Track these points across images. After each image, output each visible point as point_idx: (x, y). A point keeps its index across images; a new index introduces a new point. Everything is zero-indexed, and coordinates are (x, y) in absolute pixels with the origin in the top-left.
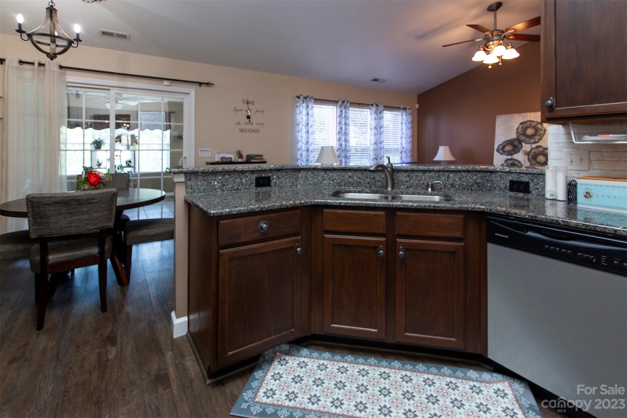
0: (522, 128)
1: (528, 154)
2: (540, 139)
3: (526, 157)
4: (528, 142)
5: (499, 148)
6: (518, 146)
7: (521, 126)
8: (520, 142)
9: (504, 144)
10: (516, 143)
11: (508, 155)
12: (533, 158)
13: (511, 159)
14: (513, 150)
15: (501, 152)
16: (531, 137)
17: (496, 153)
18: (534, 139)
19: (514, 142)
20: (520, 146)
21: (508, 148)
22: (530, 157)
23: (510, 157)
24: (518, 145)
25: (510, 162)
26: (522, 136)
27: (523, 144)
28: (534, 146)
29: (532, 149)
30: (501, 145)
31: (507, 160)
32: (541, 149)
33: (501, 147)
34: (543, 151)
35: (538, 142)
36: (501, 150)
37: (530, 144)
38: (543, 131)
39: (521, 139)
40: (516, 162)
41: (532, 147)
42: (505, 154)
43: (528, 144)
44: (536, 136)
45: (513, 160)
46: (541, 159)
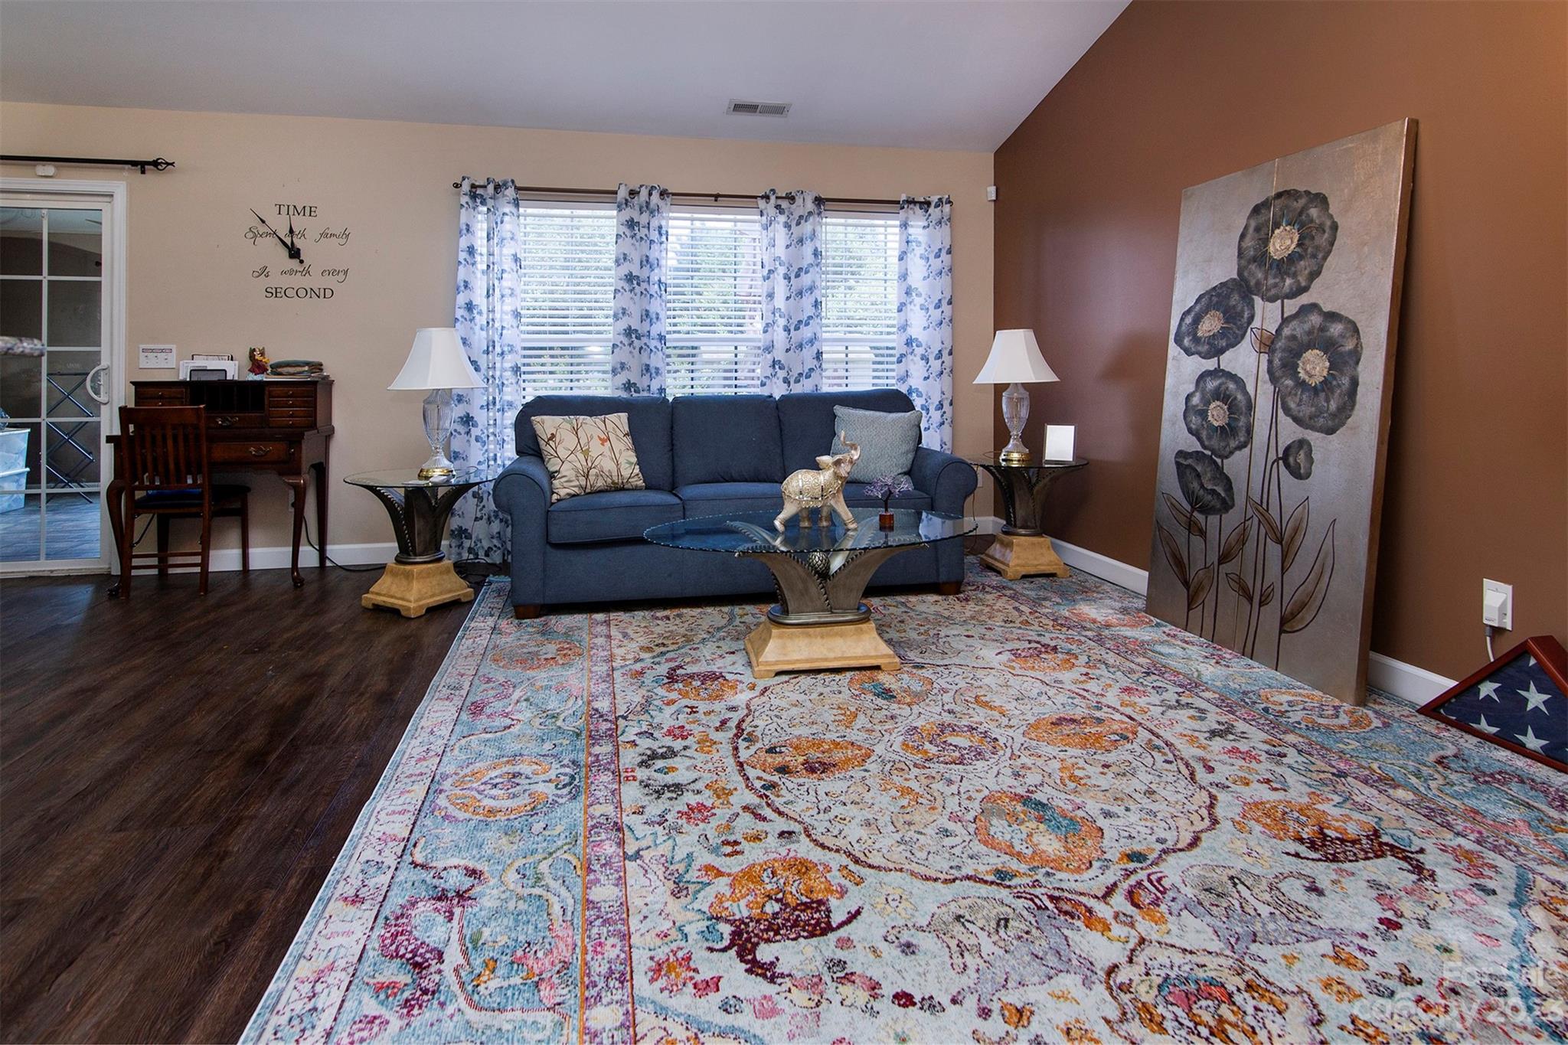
0: (1257, 229)
1: (1267, 345)
2: (1315, 275)
3: (1264, 358)
4: (1273, 292)
5: (1183, 327)
6: (1241, 315)
7: (1253, 223)
8: (1247, 294)
9: (1198, 308)
10: (1235, 299)
11: (1206, 356)
12: (1284, 366)
13: (1217, 373)
14: (1223, 333)
15: (1187, 342)
16: (1285, 266)
17: (1173, 350)
18: (1294, 275)
19: (1228, 296)
20: (1247, 314)
21: (1210, 325)
22: (1277, 362)
24: (1240, 306)
25: (1211, 385)
26: (1253, 268)
27: (1258, 301)
28: (1292, 306)
29: (1285, 321)
30: (1188, 312)
31: (1202, 379)
32: (1315, 319)
33: (1189, 320)
34: (1322, 329)
35: (1306, 289)
36: (1189, 334)
37: (1279, 301)
38: (1326, 235)
39: (1252, 283)
40: (1232, 386)
41: (1285, 315)
42: (1199, 354)
43: (1272, 300)
44: (1302, 263)
45: (1220, 377)
46: (1314, 365)
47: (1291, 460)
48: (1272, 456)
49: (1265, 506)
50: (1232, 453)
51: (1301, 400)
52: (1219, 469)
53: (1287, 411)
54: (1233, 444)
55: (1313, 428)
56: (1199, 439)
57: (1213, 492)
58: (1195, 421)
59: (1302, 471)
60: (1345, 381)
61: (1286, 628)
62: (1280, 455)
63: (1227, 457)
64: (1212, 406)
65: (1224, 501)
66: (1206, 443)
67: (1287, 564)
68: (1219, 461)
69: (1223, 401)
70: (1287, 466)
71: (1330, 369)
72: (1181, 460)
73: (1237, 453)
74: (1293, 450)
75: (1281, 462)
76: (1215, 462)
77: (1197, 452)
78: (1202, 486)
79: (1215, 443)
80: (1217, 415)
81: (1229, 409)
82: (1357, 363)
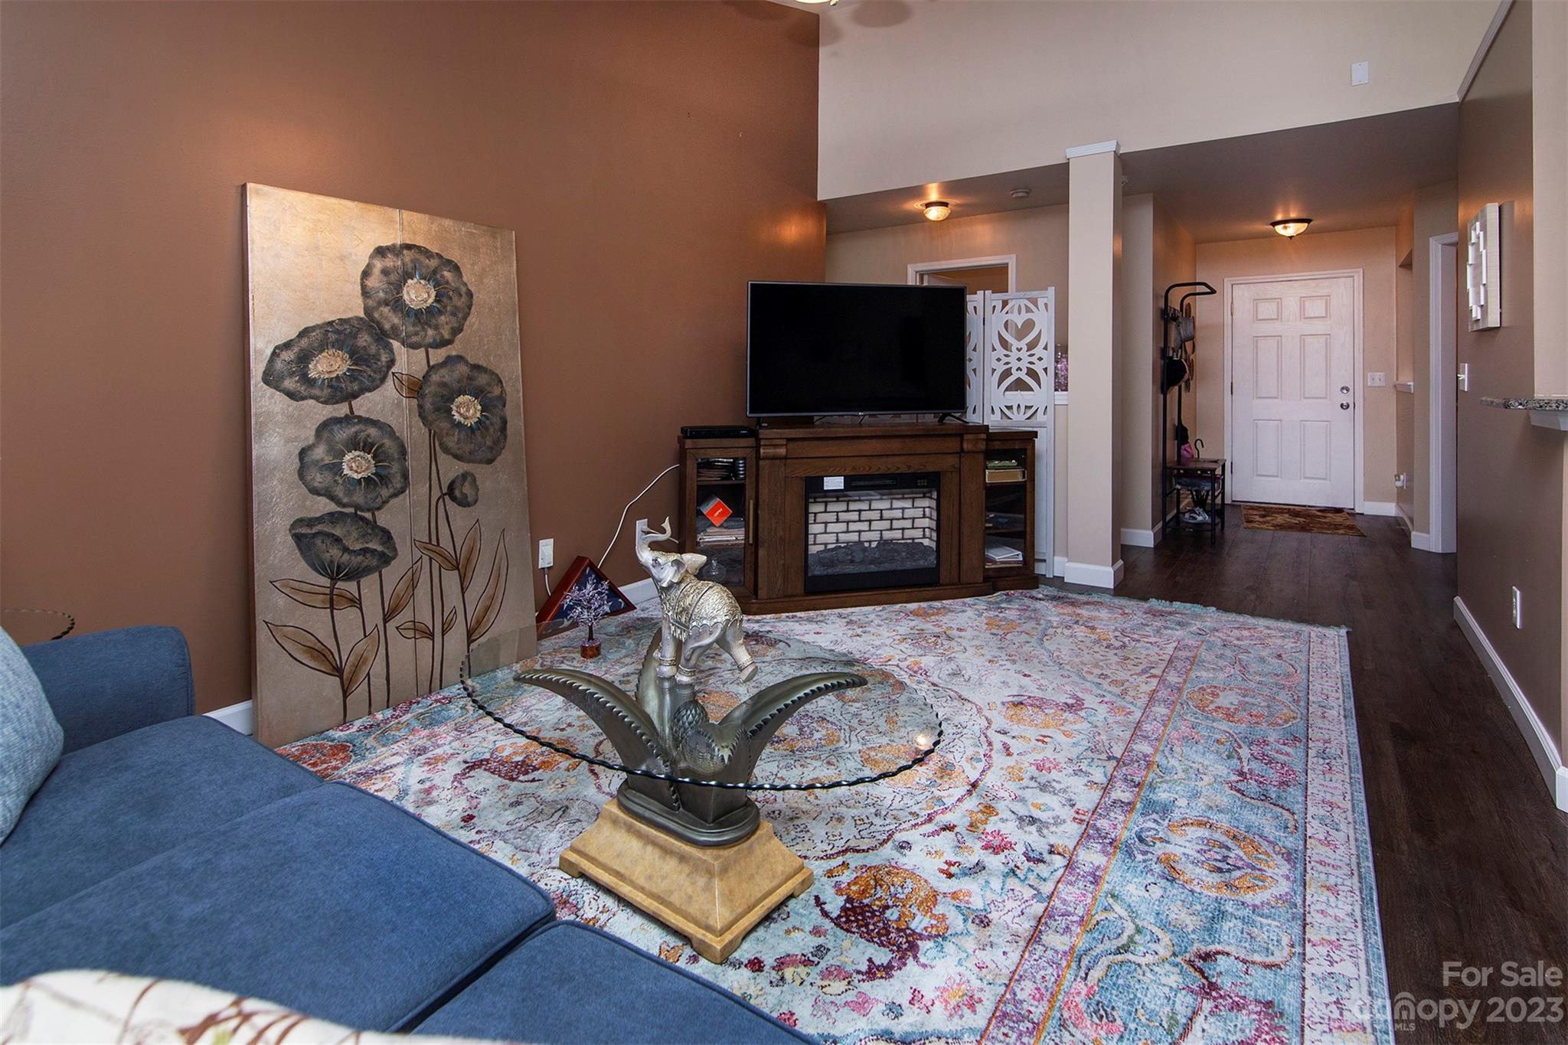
0: (385, 272)
1: (415, 388)
2: (457, 331)
3: (413, 404)
4: (414, 340)
5: (279, 365)
6: (377, 359)
7: (379, 265)
8: (382, 336)
9: (304, 342)
10: (364, 340)
11: (329, 400)
12: (437, 410)
13: (350, 419)
14: (353, 376)
15: (289, 384)
16: (422, 317)
17: (261, 392)
18: (436, 328)
19: (354, 336)
20: (384, 358)
21: (328, 365)
22: (428, 406)
23: (342, 410)
24: (373, 349)
25: (343, 434)
26: (386, 310)
27: (396, 347)
28: (438, 356)
29: (431, 368)
30: (287, 345)
31: (325, 427)
32: (465, 370)
33: (288, 355)
34: (470, 378)
35: (450, 342)
36: (292, 374)
37: (423, 349)
38: (463, 299)
39: (387, 326)
40: (373, 431)
41: (432, 363)
42: (316, 398)
43: (414, 346)
44: (443, 318)
45: (355, 424)
46: (467, 410)
47: (457, 493)
48: (436, 493)
49: (434, 542)
50: (385, 502)
51: (459, 439)
52: (373, 525)
53: (446, 450)
54: (385, 492)
55: (474, 462)
56: (332, 498)
57: (364, 551)
58: (319, 479)
59: (469, 499)
60: (496, 420)
61: (473, 638)
62: (445, 490)
63: (379, 509)
64: (348, 457)
65: (382, 555)
66: (345, 500)
67: (466, 584)
68: (368, 515)
69: (363, 450)
70: (454, 499)
71: (482, 411)
72: (304, 530)
73: (394, 501)
74: (458, 484)
75: (447, 497)
76: (362, 519)
77: (331, 514)
78: (346, 550)
79: (359, 497)
80: (356, 465)
81: (374, 458)
82: (504, 406)
